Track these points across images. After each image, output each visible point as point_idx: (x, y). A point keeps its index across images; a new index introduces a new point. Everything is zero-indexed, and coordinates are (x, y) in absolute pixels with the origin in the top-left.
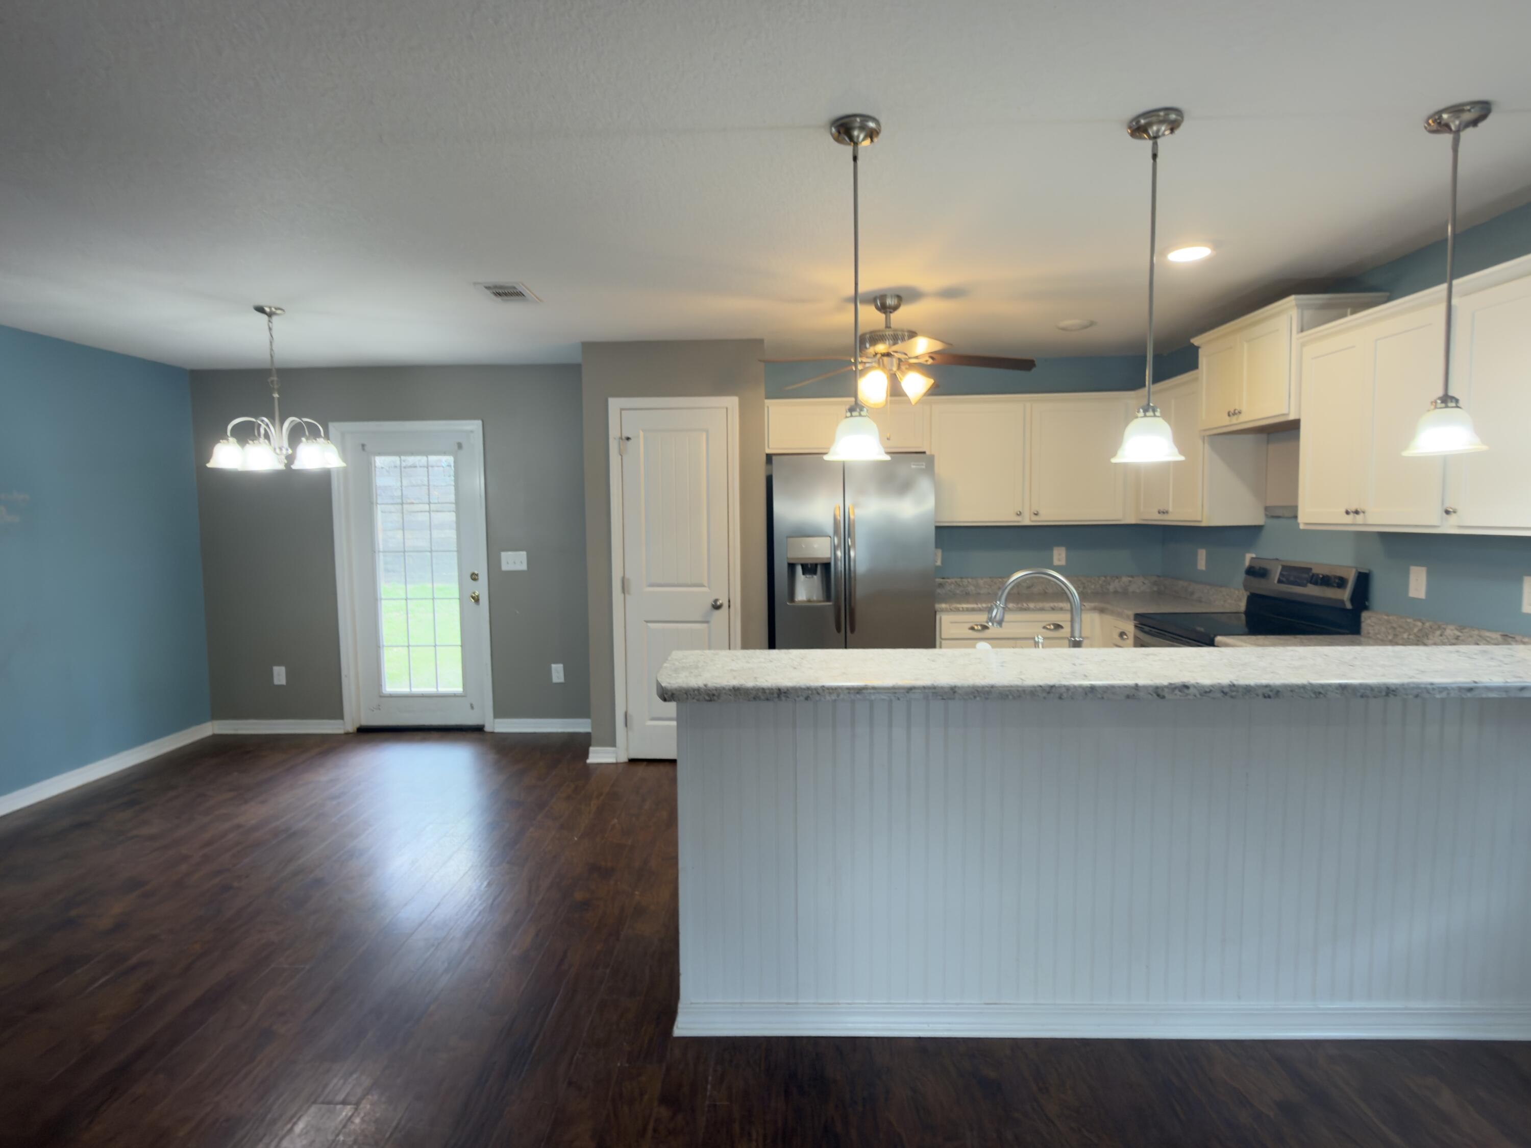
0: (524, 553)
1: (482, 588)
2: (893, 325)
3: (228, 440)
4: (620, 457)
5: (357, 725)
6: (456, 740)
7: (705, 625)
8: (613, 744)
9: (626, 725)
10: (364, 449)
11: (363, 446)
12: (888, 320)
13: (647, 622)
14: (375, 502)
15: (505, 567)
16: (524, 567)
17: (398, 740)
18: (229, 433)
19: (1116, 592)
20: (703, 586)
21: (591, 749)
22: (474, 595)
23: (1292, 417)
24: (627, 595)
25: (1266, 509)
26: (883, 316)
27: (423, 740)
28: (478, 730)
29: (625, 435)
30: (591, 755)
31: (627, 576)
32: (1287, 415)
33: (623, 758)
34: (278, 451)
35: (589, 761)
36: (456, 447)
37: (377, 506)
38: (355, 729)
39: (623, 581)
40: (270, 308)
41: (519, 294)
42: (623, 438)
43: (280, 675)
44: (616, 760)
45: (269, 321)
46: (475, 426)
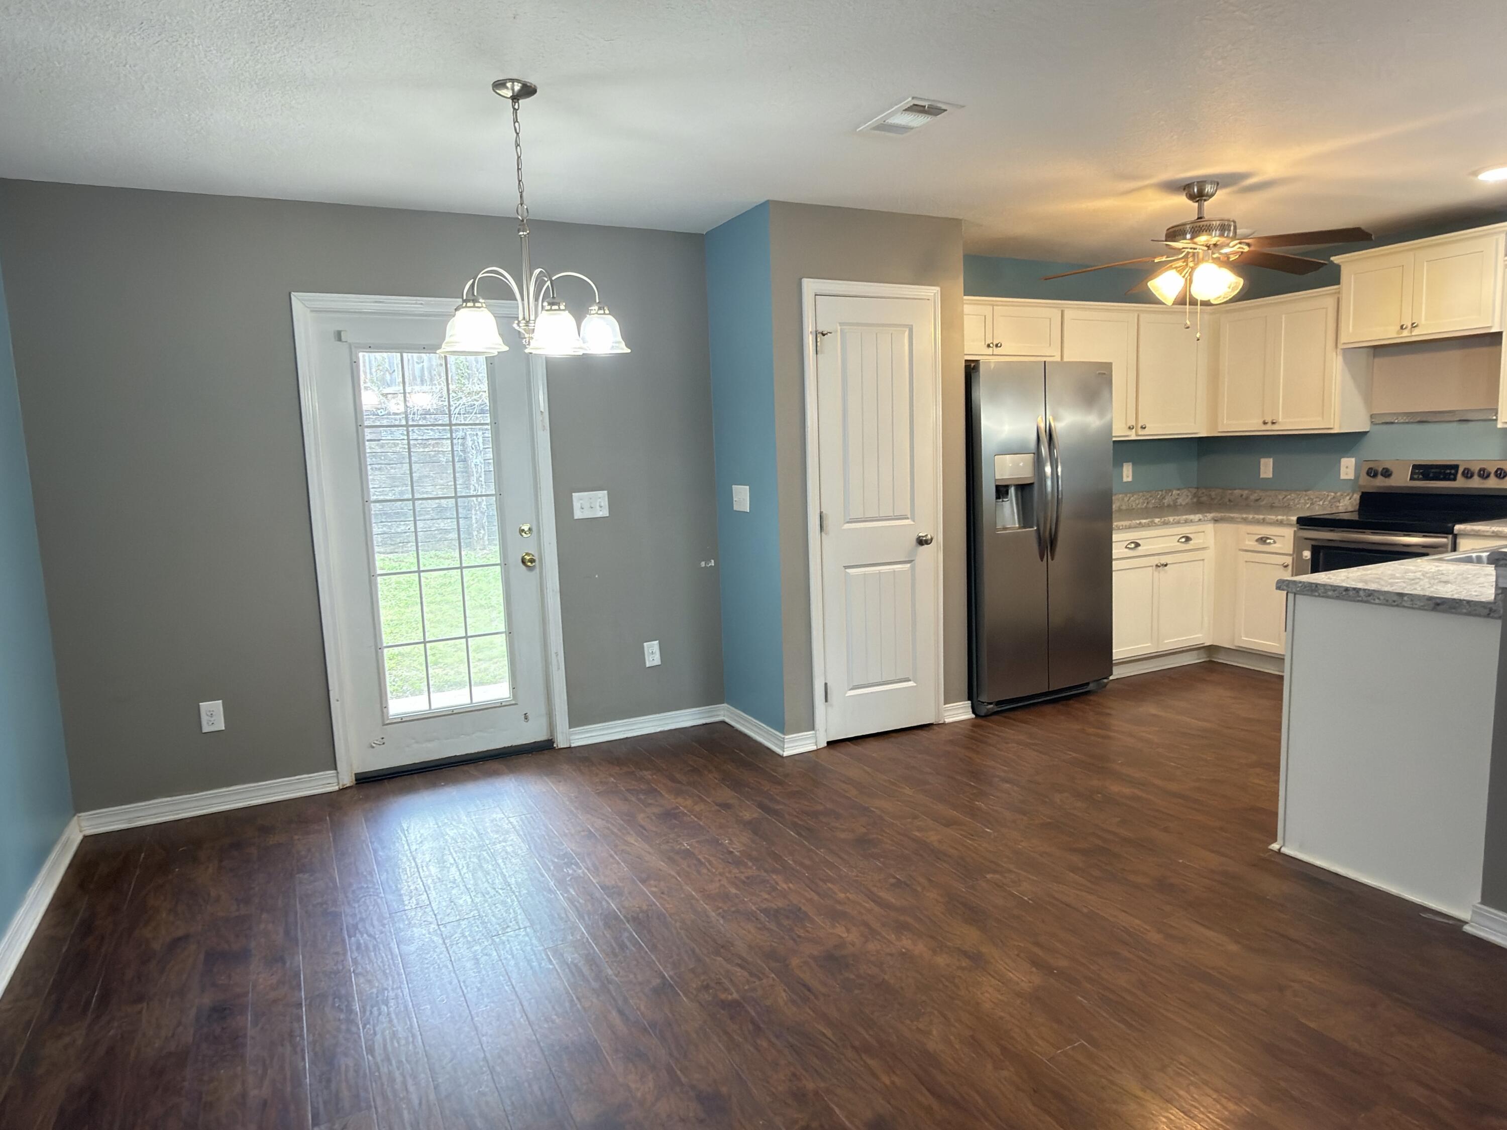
0: (604, 494)
1: (544, 547)
2: (1207, 216)
4: (816, 357)
5: (354, 774)
7: (908, 565)
8: (812, 727)
9: (826, 700)
10: (340, 339)
11: (340, 333)
12: (1200, 209)
13: (846, 567)
14: (362, 424)
15: (578, 514)
16: (604, 511)
19: (1169, 506)
20: (905, 518)
21: (786, 737)
22: (529, 557)
23: (1494, 330)
24: (824, 536)
25: (1372, 416)
26: (1196, 205)
28: (545, 747)
29: (820, 327)
30: (786, 746)
31: (824, 510)
32: (1490, 327)
33: (822, 743)
35: (786, 753)
37: (364, 430)
38: (356, 780)
39: (821, 517)
42: (822, 331)
43: (212, 714)
44: (817, 745)
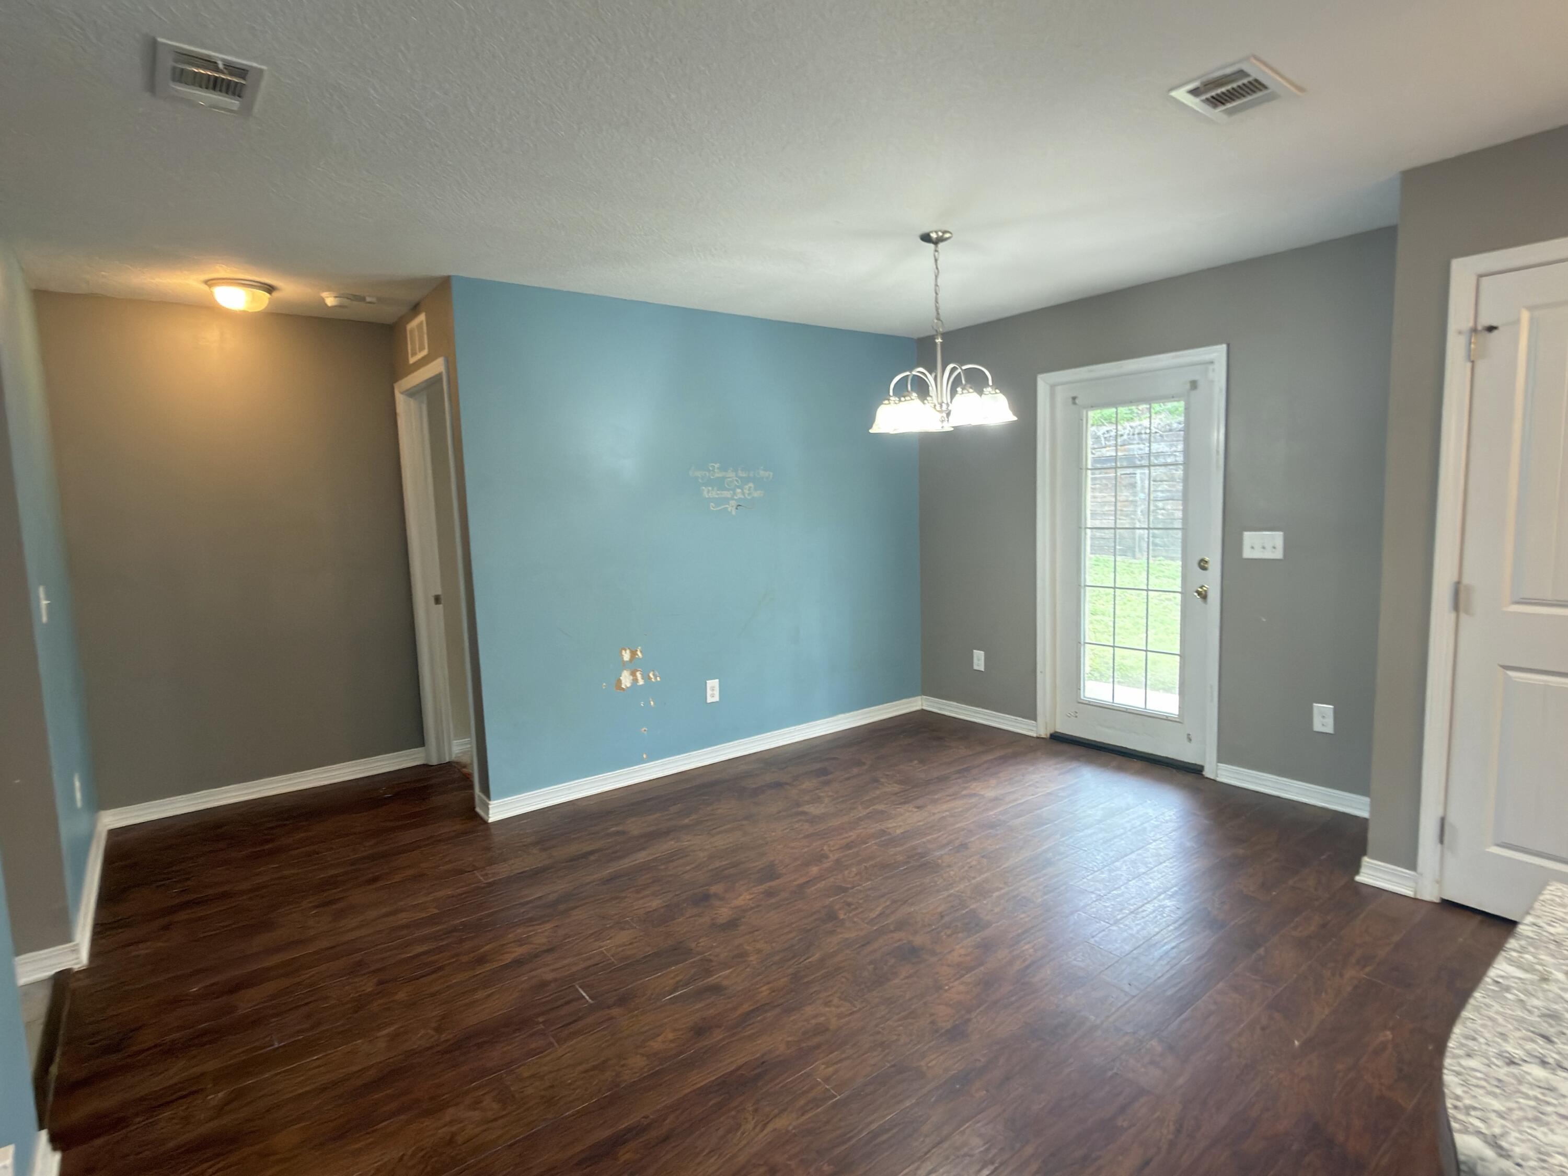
0: (1279, 534)
1: (1212, 581)
3: (889, 400)
4: (1469, 365)
5: (1051, 730)
6: (1162, 780)
8: (1411, 864)
9: (1441, 841)
10: (1074, 403)
11: (1074, 398)
13: (1505, 668)
14: (1084, 467)
15: (1247, 553)
16: (1278, 554)
17: (1090, 761)
18: (891, 393)
21: (1366, 860)
22: (1200, 590)
24: (1463, 616)
27: (1120, 769)
28: (1196, 770)
29: (1485, 321)
30: (1363, 870)
31: (1466, 580)
33: (1430, 894)
34: (938, 407)
35: (1358, 878)
36: (1188, 386)
37: (1086, 472)
38: (1048, 736)
39: (1458, 591)
40: (936, 232)
41: (1256, 86)
42: (1480, 327)
43: (979, 660)
44: (1415, 893)
45: (936, 251)
46: (1217, 353)
